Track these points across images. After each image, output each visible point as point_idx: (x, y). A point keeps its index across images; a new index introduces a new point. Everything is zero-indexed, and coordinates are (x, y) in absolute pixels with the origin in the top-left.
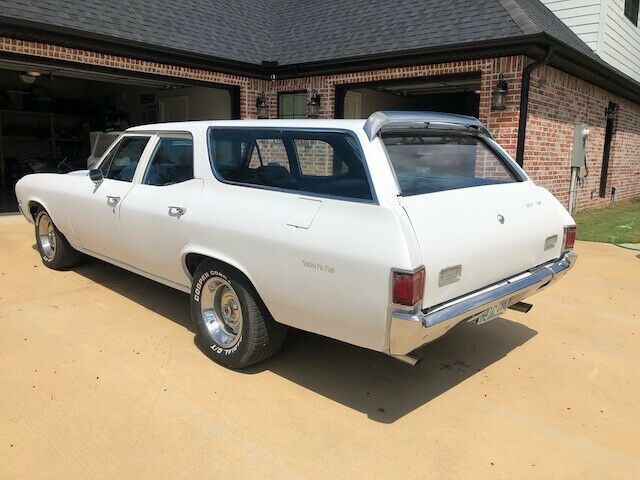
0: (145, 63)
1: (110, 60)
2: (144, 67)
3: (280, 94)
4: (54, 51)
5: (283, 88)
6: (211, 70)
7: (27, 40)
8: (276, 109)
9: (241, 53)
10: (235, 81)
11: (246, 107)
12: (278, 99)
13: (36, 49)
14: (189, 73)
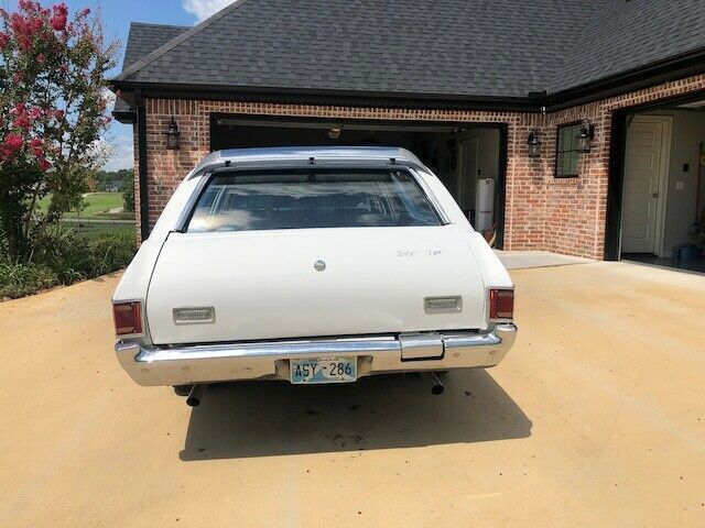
0: (391, 111)
1: (357, 112)
2: (391, 115)
3: (559, 127)
4: (307, 111)
5: (561, 121)
6: (466, 110)
7: (285, 103)
8: (554, 145)
9: (508, 86)
10: (500, 118)
11: (514, 145)
12: (558, 133)
13: (292, 110)
14: (441, 115)
